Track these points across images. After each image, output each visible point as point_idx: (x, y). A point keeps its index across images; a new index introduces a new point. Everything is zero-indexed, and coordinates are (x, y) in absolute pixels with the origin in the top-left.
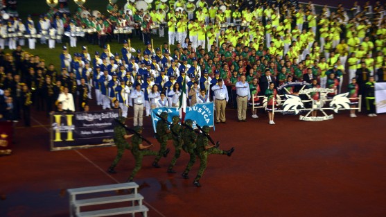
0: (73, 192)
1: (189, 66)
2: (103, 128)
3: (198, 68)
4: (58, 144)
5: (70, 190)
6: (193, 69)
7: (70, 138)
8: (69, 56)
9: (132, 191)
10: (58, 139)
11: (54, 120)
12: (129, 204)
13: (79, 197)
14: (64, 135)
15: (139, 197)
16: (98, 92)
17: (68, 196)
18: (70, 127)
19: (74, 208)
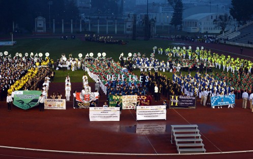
0: (173, 126)
1: (221, 82)
2: (189, 102)
3: (225, 83)
4: (172, 106)
5: (172, 126)
6: (223, 83)
7: (176, 105)
8: (176, 75)
9: (196, 128)
10: (172, 105)
11: (171, 98)
12: (194, 133)
13: (175, 128)
14: (174, 103)
15: (197, 130)
16: (185, 89)
17: (171, 128)
18: (177, 101)
19: (173, 132)
